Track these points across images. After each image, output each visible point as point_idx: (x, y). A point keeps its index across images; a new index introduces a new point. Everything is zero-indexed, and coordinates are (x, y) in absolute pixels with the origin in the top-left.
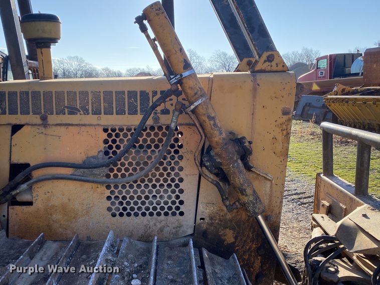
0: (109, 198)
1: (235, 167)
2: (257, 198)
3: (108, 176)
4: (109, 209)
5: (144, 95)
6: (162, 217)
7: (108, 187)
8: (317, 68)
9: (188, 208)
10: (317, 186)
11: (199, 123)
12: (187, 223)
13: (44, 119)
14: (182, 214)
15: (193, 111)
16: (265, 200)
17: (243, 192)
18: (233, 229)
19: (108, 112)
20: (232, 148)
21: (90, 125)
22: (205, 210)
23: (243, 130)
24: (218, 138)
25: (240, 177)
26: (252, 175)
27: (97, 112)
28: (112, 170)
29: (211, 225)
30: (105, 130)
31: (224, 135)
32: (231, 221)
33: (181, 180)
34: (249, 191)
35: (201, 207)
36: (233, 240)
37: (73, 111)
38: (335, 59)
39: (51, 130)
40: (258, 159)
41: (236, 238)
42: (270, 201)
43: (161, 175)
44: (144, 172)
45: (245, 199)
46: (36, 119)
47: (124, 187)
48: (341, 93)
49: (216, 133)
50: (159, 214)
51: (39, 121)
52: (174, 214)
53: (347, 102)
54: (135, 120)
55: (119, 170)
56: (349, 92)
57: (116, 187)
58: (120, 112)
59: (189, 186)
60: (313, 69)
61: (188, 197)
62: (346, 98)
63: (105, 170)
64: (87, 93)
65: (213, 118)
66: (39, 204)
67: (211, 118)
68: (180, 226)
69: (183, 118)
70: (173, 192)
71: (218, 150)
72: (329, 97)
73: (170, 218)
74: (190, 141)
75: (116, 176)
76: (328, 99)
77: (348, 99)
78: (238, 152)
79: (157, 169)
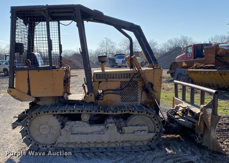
0: (121, 98)
1: (150, 89)
2: (155, 95)
3: (121, 93)
4: (121, 100)
5: (130, 74)
6: (133, 102)
7: (121, 95)
8: (187, 52)
9: (139, 100)
10: (173, 101)
11: (143, 80)
12: (139, 103)
13: (107, 80)
14: (138, 101)
15: (142, 77)
16: (157, 97)
17: (152, 94)
18: (149, 104)
19: (121, 78)
20: (150, 85)
21: (117, 81)
22: (143, 100)
23: (151, 81)
24: (147, 83)
25: (151, 91)
26: (154, 91)
27: (119, 78)
28: (122, 91)
29: (144, 103)
30: (121, 82)
31: (148, 82)
32: (149, 102)
33: (138, 93)
34: (153, 94)
35: (142, 99)
36: (149, 106)
37: (113, 78)
38: (196, 47)
39: (108, 82)
40: (154, 88)
41: (150, 106)
42: (158, 97)
43: (133, 92)
44: (129, 91)
45: (152, 96)
46: (105, 80)
47: (125, 95)
48: (195, 68)
49: (146, 82)
50: (132, 101)
51: (106, 80)
52: (136, 101)
53: (197, 73)
54: (129, 79)
55: (124, 91)
56: (199, 67)
57: (123, 95)
58: (124, 78)
59: (139, 94)
60: (184, 53)
61: (139, 97)
62: (197, 71)
63: (120, 91)
64: (117, 74)
65: (146, 79)
66: (105, 100)
67: (145, 79)
68: (137, 104)
69: (139, 79)
70: (136, 96)
71: (147, 85)
72: (189, 70)
73: (135, 102)
74: (140, 84)
75: (123, 92)
76: (188, 71)
77: (198, 71)
78: (151, 86)
79: (132, 91)
